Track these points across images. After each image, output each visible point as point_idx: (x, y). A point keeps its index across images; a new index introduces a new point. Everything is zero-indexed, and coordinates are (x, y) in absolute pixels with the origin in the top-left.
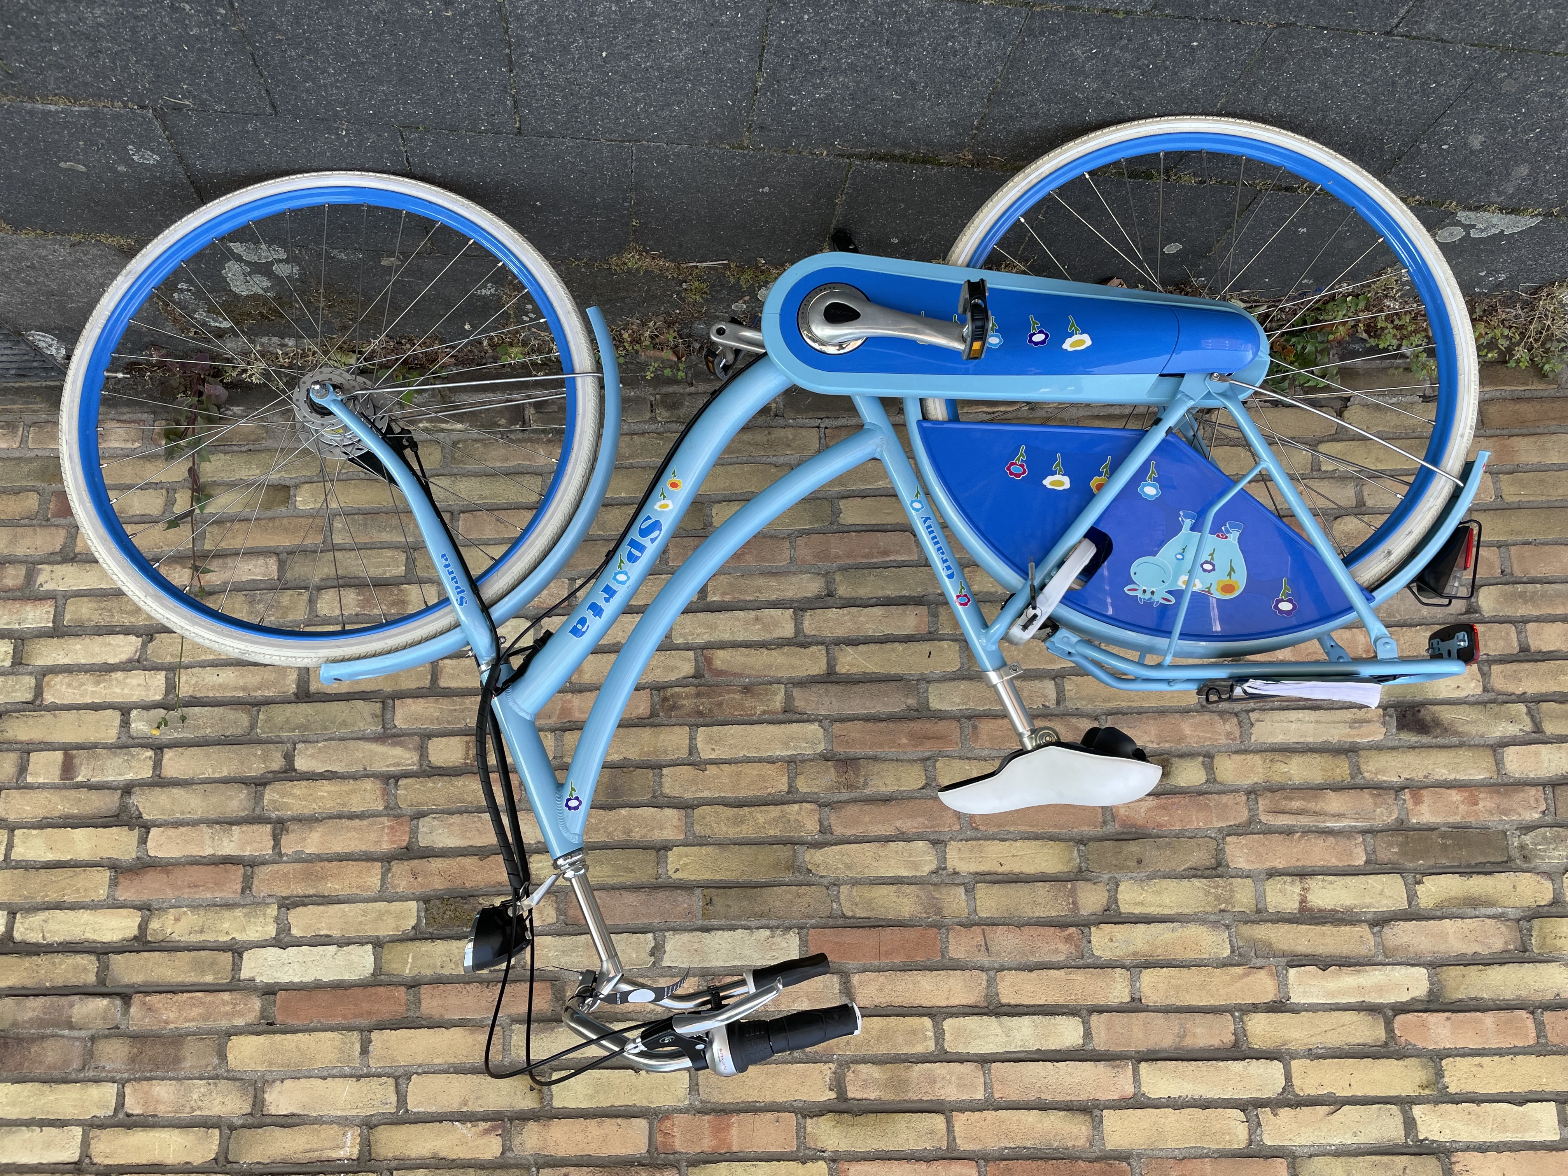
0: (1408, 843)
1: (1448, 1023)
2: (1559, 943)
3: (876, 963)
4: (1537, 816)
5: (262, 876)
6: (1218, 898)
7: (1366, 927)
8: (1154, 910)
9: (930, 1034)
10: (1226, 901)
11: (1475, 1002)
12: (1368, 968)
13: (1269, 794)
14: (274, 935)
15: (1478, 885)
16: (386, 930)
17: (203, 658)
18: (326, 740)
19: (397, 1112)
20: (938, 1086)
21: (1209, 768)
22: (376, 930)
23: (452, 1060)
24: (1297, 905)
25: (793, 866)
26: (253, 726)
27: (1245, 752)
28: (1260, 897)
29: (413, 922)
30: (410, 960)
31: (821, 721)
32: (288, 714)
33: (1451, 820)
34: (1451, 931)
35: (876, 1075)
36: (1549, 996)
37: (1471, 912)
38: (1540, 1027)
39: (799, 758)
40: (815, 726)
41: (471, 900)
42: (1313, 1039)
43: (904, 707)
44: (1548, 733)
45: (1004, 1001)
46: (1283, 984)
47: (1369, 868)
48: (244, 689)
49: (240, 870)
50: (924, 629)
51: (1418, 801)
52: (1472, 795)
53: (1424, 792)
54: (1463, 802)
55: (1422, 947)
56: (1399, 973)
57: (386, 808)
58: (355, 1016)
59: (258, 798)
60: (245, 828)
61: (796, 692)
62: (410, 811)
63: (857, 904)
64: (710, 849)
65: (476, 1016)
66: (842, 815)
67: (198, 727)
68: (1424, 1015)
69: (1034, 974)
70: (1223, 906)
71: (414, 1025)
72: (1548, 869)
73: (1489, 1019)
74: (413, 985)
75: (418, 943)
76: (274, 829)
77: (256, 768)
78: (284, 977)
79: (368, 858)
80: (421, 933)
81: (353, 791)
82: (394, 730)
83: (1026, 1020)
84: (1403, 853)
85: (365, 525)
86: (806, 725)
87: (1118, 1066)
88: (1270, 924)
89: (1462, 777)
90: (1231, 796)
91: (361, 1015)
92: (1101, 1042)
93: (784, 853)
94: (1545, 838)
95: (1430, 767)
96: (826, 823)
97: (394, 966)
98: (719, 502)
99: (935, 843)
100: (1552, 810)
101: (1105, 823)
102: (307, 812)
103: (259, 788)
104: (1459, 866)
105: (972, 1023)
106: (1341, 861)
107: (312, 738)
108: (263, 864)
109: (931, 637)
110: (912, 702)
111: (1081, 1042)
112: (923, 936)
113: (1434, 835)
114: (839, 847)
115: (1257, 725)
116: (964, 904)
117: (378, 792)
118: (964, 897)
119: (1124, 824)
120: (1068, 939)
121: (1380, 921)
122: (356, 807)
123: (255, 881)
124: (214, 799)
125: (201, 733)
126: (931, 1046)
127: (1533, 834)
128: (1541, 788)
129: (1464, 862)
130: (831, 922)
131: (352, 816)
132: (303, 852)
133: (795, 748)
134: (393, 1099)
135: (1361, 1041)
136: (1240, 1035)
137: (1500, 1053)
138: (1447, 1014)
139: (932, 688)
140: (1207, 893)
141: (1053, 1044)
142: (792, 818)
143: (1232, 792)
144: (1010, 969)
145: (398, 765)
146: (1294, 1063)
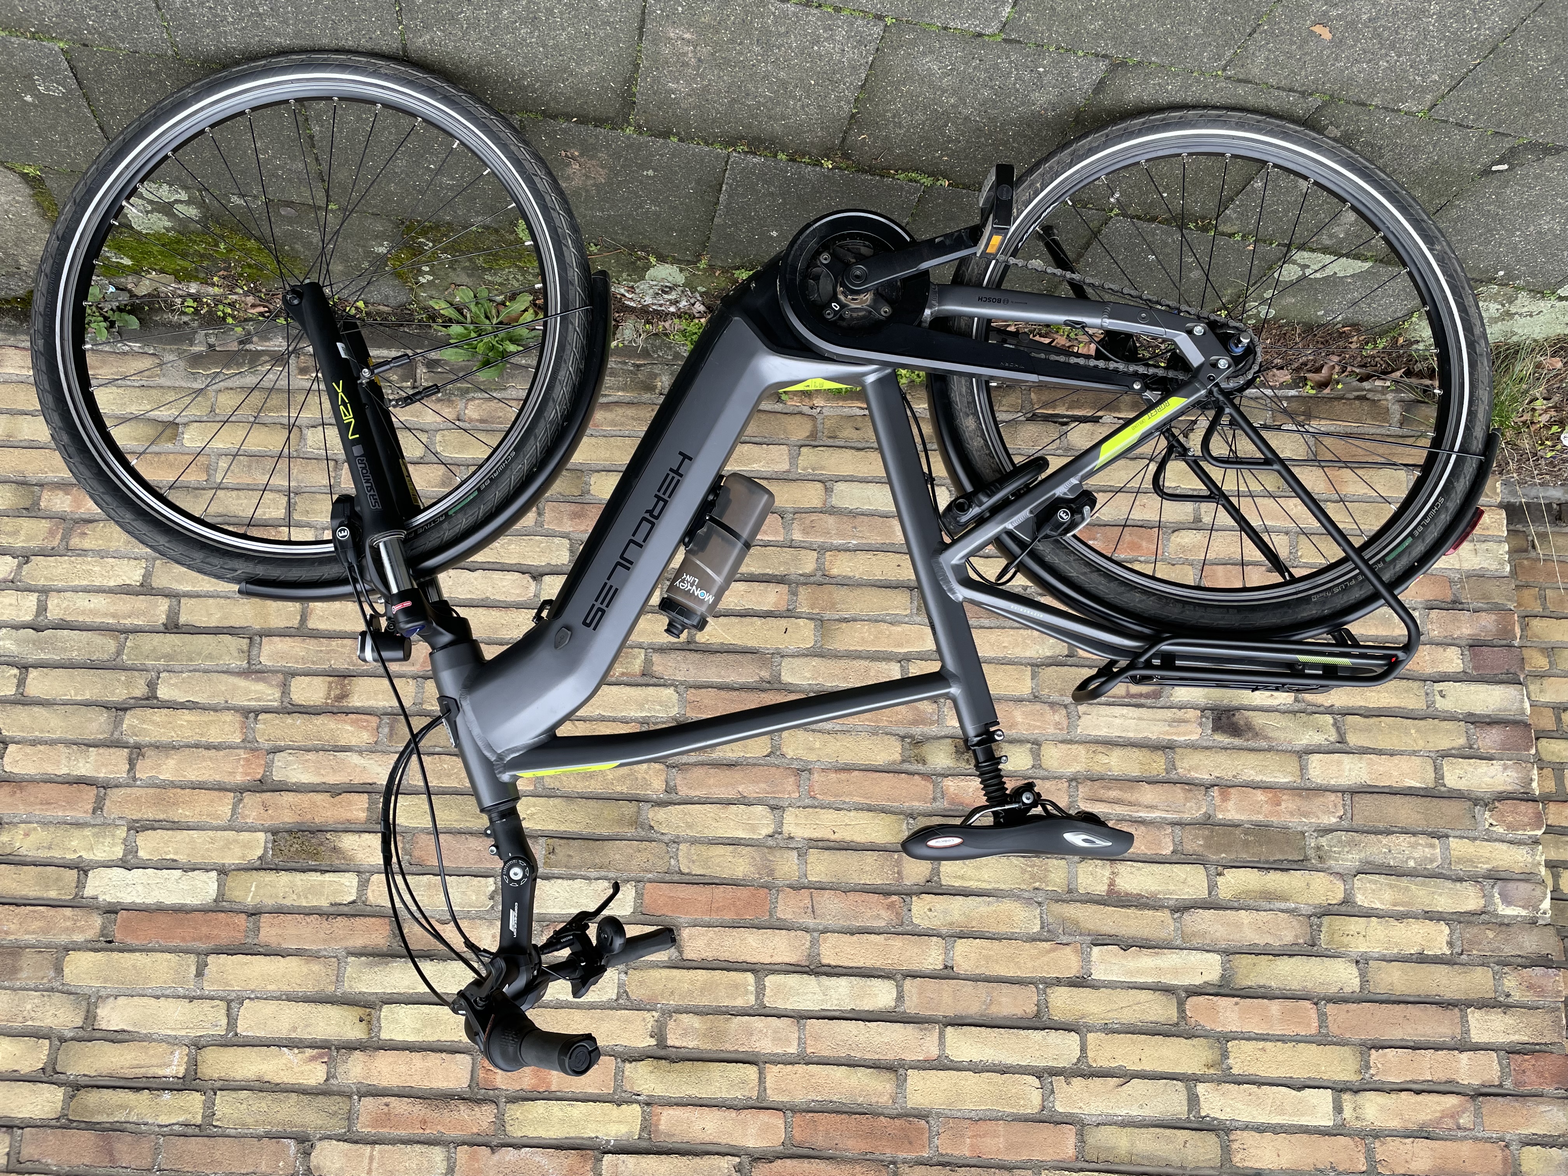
0: (1213, 837)
1: (1236, 1008)
2: (1346, 940)
3: (707, 918)
4: (1334, 820)
5: (114, 798)
6: (1033, 876)
7: (1167, 912)
8: (973, 884)
9: (752, 988)
10: (1040, 880)
11: (1263, 990)
12: (1166, 951)
13: (1089, 783)
14: (120, 855)
15: (1275, 880)
16: (231, 859)
17: (76, 583)
18: (190, 671)
19: (227, 1034)
20: (754, 1038)
21: (1036, 755)
22: (223, 858)
23: (286, 988)
24: (1106, 887)
25: (636, 822)
26: (119, 653)
27: (1070, 742)
28: (1072, 878)
29: (259, 852)
30: (253, 889)
31: (676, 687)
32: (155, 643)
33: (1254, 818)
34: (1246, 922)
35: (697, 1025)
36: (1333, 990)
37: (1265, 904)
38: (1322, 1018)
39: (653, 720)
40: (671, 690)
41: (319, 835)
42: (1110, 1015)
43: (757, 678)
44: (1351, 744)
45: (825, 961)
46: (1086, 960)
47: (1175, 858)
48: (114, 616)
49: (93, 791)
50: (783, 607)
51: (1225, 798)
52: (1275, 796)
53: (1232, 790)
54: (1267, 802)
55: (1218, 934)
56: (1196, 957)
57: (243, 741)
58: (194, 940)
59: (117, 723)
60: (101, 750)
61: (656, 658)
62: (267, 745)
63: (693, 862)
64: (559, 800)
65: (314, 947)
66: (688, 776)
67: (65, 650)
68: (1215, 999)
69: (855, 938)
70: (1037, 885)
71: (251, 951)
72: (1341, 871)
73: (1275, 1006)
74: (254, 913)
75: (262, 873)
76: (131, 753)
77: (119, 693)
78: (128, 897)
79: (221, 788)
80: (267, 863)
81: (212, 722)
82: (259, 667)
83: (843, 981)
84: (1208, 846)
85: (250, 466)
86: (662, 689)
87: (925, 1029)
88: (1079, 904)
89: (1268, 779)
90: (1054, 782)
91: (201, 939)
92: (911, 1006)
93: (629, 809)
94: (1340, 841)
95: (1240, 768)
96: (672, 784)
97: (237, 893)
98: (598, 471)
99: (773, 808)
100: (1349, 815)
101: (934, 799)
102: (165, 739)
103: (120, 713)
104: (1258, 862)
105: (793, 980)
106: (1149, 849)
107: (177, 668)
108: (116, 786)
109: (789, 614)
110: (765, 674)
111: (893, 1004)
112: (753, 895)
113: (1237, 831)
114: (682, 807)
115: (1084, 718)
116: (796, 867)
117: (237, 725)
118: (796, 861)
119: (952, 802)
120: (890, 906)
121: (1182, 908)
122: (214, 736)
123: (107, 802)
124: (75, 721)
125: (65, 656)
126: (752, 1000)
127: (1330, 836)
128: (1340, 794)
129: (1263, 858)
130: (668, 877)
131: (208, 747)
132: (158, 778)
133: (649, 710)
134: (224, 1021)
135: (1153, 1019)
136: (1042, 1007)
137: (1282, 1039)
138: (1236, 999)
139: (786, 662)
140: (1024, 871)
141: (867, 1005)
142: (639, 776)
143: (1055, 778)
144: (834, 932)
145: (259, 699)
146: (1091, 1036)
